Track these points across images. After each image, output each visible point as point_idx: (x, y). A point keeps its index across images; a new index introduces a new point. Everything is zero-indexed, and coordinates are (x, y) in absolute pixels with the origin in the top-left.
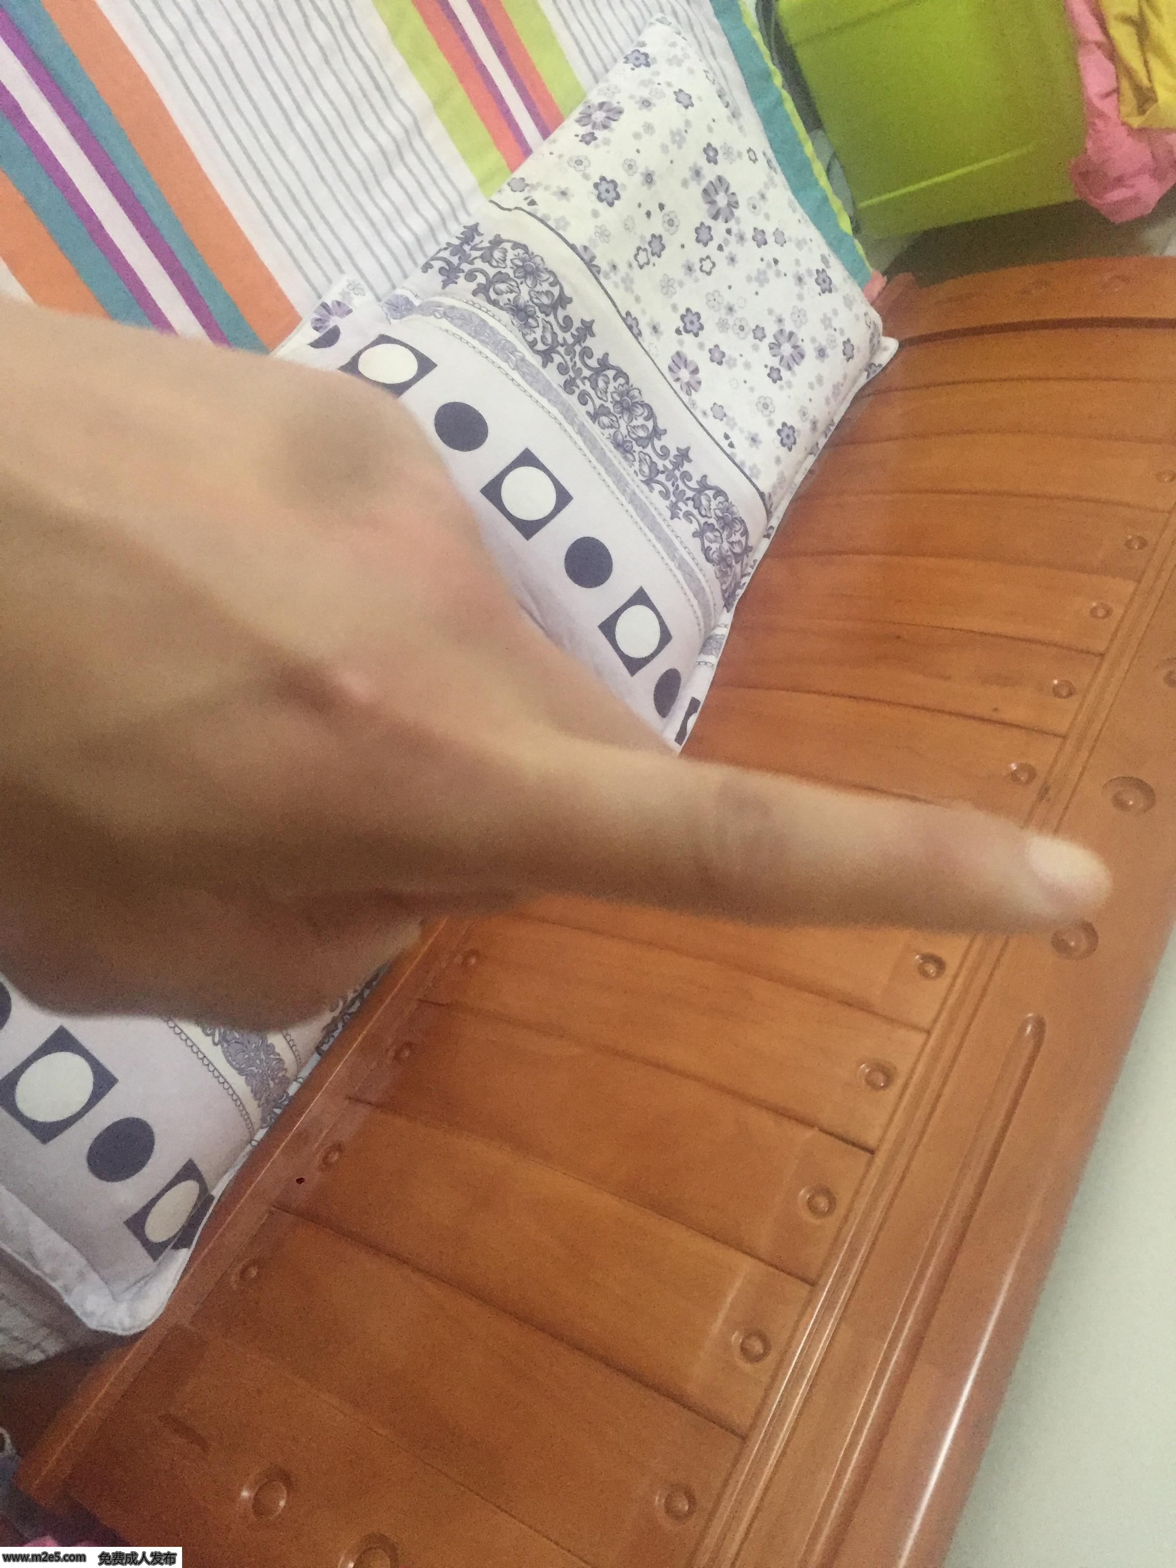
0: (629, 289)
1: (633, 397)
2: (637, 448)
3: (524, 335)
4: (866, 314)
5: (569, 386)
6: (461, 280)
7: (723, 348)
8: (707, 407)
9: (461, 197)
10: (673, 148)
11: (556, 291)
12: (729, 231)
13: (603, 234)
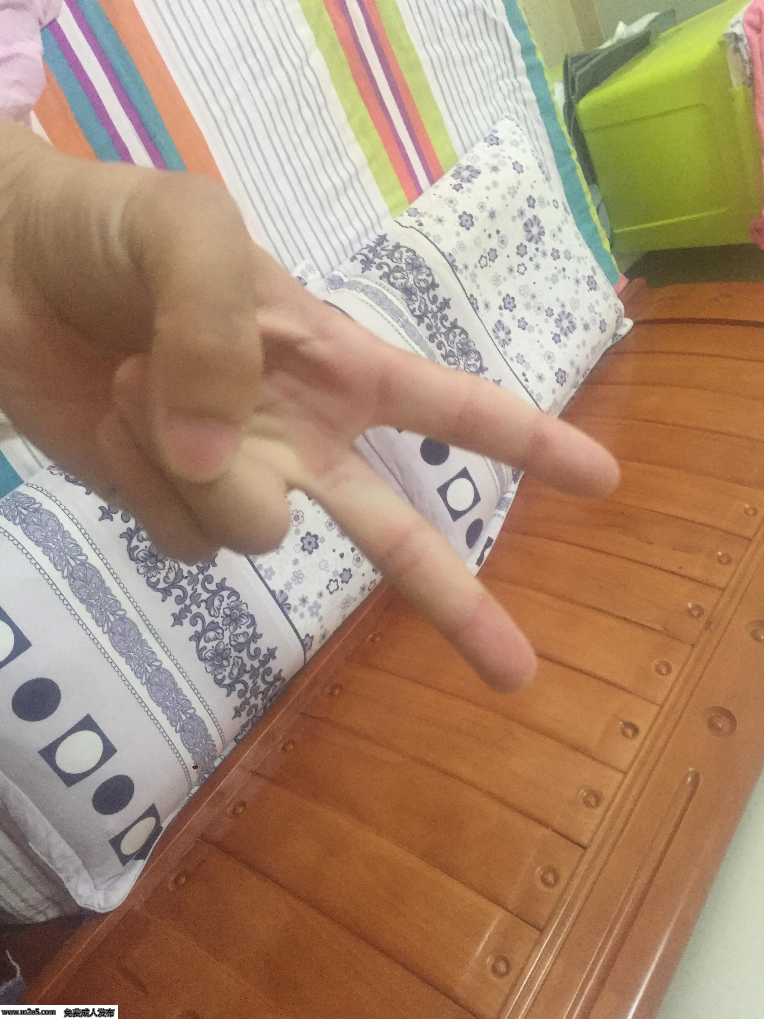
0: (473, 281)
1: (469, 346)
3: (408, 305)
4: (615, 304)
5: (432, 338)
6: (374, 269)
7: (526, 320)
8: (514, 355)
9: (378, 216)
10: (509, 197)
11: (430, 279)
12: (537, 250)
13: (461, 246)
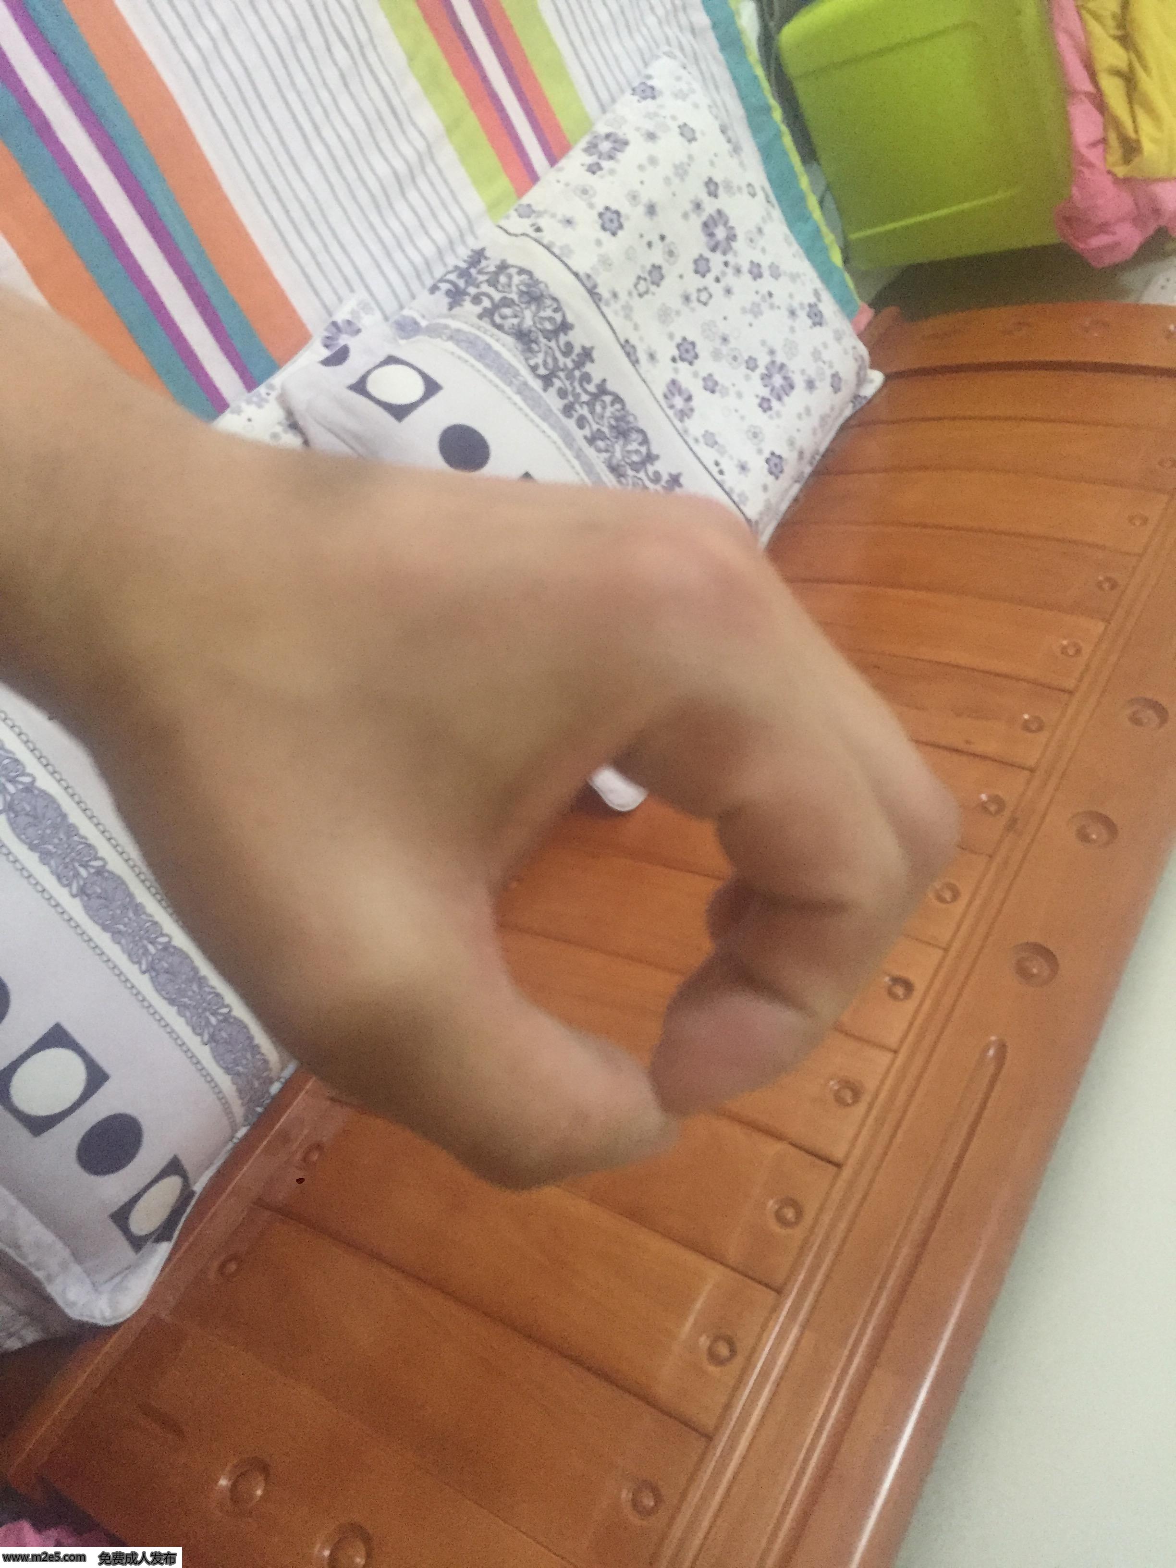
0: (628, 317)
1: (628, 423)
2: (630, 472)
3: (527, 359)
4: (854, 348)
5: (568, 410)
6: (467, 303)
7: (717, 377)
8: (699, 434)
9: (469, 222)
10: (676, 181)
11: (558, 317)
12: (726, 264)
13: (605, 262)
